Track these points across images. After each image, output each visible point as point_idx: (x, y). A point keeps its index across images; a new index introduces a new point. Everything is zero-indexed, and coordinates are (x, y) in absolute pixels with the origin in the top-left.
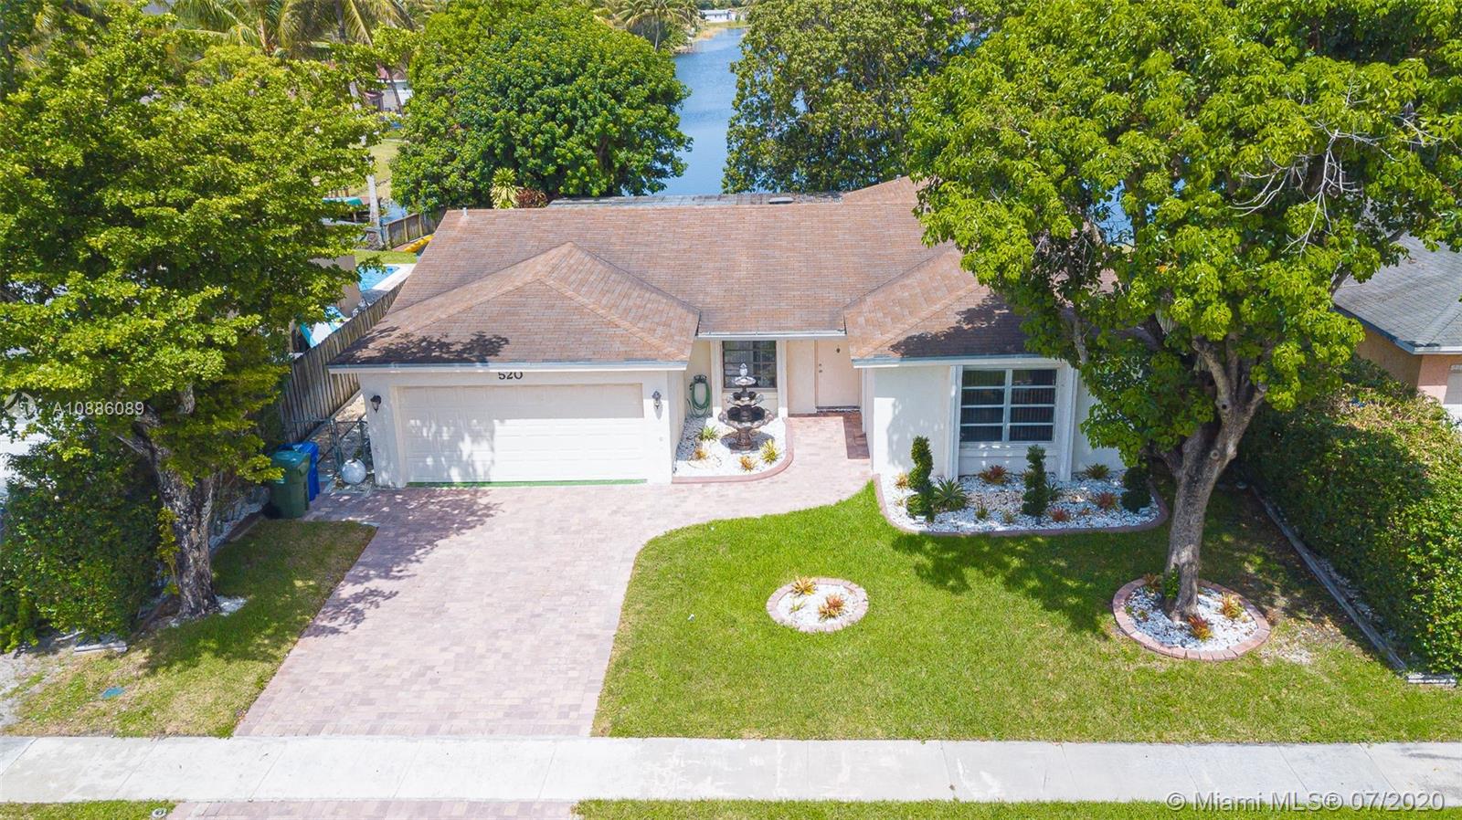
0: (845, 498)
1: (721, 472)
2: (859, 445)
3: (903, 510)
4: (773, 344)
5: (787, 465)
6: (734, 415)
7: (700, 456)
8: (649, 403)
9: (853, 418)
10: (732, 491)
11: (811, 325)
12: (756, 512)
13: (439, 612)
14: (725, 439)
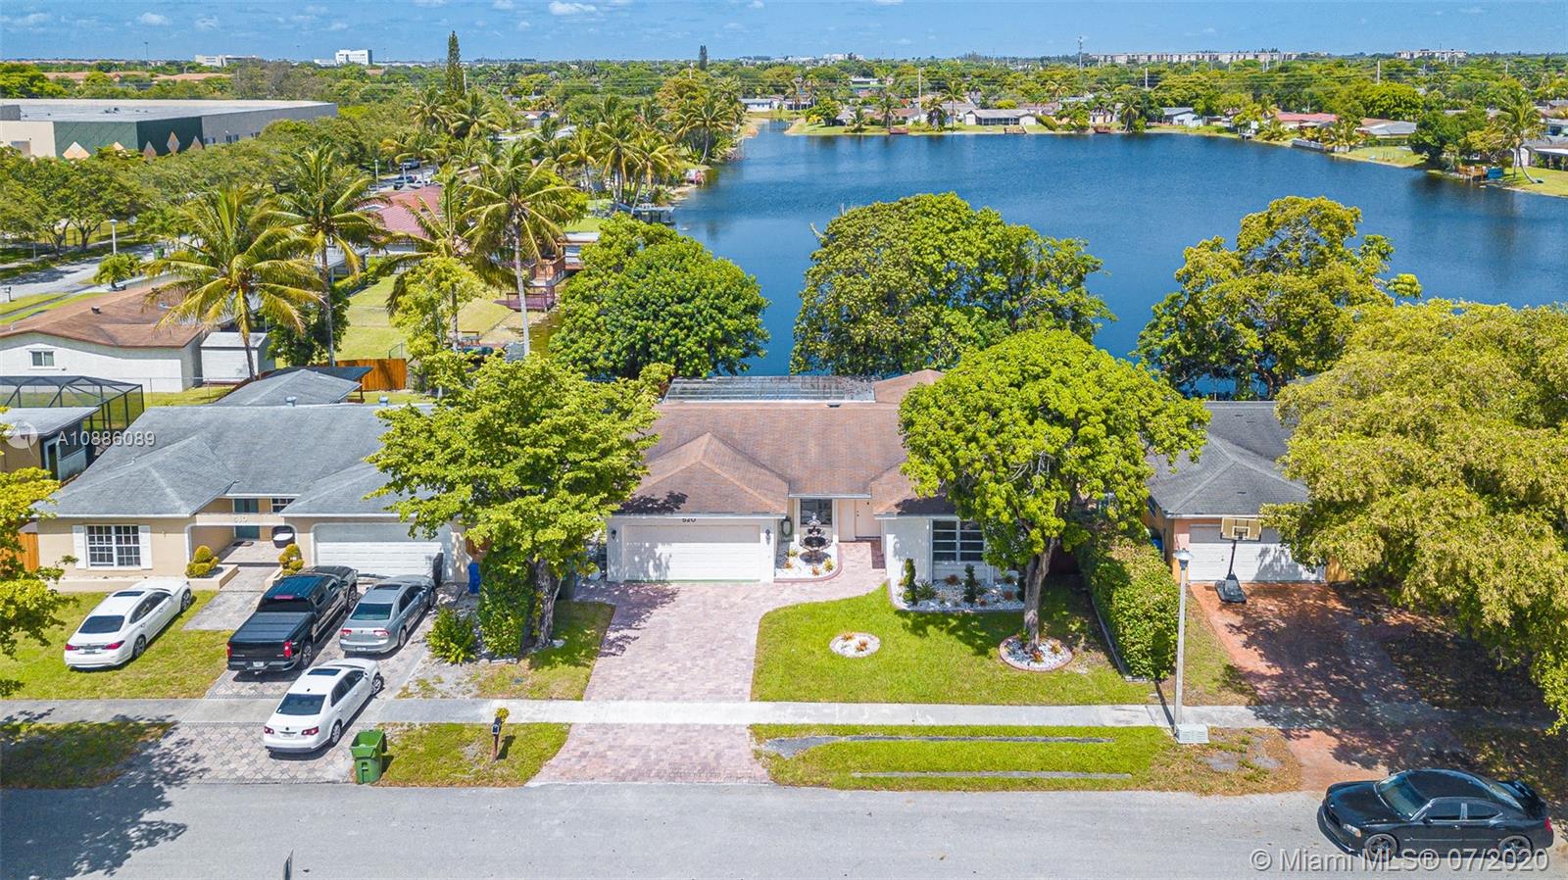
0: (870, 591)
1: (802, 576)
2: (879, 562)
3: (901, 598)
4: (831, 500)
5: (838, 572)
6: (808, 542)
7: (789, 566)
8: (763, 536)
9: (876, 543)
10: (808, 587)
11: (852, 491)
12: (821, 599)
13: (663, 648)
14: (802, 556)
